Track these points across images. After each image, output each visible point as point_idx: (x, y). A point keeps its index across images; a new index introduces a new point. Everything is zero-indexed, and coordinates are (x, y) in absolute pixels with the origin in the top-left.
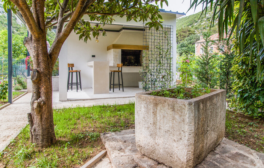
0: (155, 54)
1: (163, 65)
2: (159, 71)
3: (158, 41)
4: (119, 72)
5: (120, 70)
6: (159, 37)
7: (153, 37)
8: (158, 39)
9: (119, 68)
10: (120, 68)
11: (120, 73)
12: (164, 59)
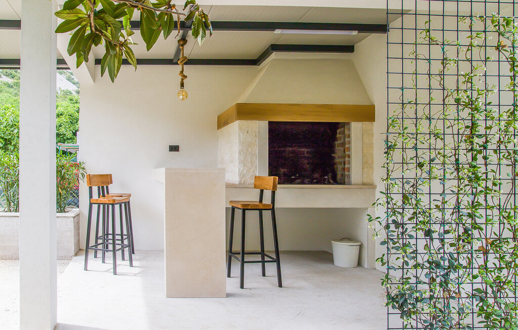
0: (448, 131)
1: (490, 184)
2: (470, 215)
3: (465, 68)
4: (261, 210)
5: (267, 200)
6: (465, 49)
7: (436, 52)
8: (462, 56)
9: (262, 191)
10: (267, 195)
11: (267, 215)
12: (493, 158)
